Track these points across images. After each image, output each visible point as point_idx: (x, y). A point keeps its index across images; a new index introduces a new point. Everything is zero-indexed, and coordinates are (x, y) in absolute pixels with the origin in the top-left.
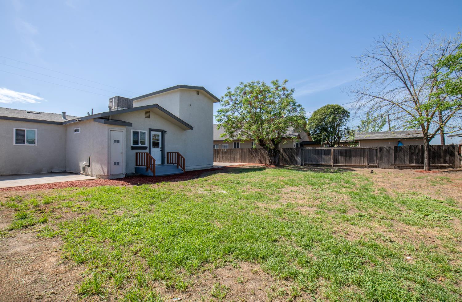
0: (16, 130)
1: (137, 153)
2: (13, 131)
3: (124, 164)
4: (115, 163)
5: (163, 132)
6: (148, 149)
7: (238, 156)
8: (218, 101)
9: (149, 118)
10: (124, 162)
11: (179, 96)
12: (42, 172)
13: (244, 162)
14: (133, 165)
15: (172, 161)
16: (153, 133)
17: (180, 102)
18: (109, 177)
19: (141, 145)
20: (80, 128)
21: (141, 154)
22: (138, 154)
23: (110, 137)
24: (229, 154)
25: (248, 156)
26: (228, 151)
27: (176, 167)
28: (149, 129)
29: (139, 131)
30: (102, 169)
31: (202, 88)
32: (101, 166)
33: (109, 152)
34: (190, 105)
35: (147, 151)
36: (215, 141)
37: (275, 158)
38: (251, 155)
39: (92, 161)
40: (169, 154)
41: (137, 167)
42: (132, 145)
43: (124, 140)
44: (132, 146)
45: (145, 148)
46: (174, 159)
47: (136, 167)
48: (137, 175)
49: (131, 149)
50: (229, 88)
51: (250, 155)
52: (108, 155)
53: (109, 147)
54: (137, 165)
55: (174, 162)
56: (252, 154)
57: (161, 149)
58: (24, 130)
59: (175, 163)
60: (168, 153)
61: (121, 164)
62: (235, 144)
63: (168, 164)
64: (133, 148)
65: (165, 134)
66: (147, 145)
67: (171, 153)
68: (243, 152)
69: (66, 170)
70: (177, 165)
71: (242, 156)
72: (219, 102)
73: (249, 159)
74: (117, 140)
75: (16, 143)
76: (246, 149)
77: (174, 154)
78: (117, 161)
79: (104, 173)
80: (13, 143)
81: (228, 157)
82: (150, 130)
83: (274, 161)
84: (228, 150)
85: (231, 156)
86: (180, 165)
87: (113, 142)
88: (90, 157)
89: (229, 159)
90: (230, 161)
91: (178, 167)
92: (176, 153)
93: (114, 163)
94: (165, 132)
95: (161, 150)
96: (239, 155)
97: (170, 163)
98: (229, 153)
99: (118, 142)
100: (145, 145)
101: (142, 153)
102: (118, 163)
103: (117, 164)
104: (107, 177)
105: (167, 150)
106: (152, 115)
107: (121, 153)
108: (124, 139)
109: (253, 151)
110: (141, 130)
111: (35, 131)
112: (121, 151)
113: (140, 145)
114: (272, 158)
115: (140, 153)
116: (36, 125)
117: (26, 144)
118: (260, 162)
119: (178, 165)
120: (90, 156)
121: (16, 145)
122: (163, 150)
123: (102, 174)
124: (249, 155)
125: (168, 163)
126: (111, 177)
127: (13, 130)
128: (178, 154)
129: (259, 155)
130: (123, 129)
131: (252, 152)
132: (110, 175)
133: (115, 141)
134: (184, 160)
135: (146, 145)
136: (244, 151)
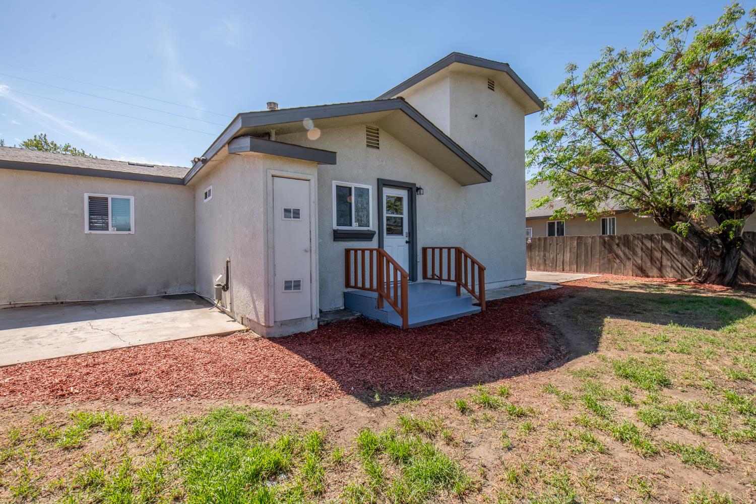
0: (90, 198)
1: (347, 251)
2: (83, 201)
3: (316, 286)
4: (288, 286)
5: (413, 190)
6: (376, 238)
7: (568, 255)
8: (541, 105)
9: (378, 148)
10: (314, 281)
11: (448, 91)
12: (145, 294)
13: (586, 271)
14: (338, 287)
15: (437, 272)
16: (388, 192)
17: (451, 106)
18: (269, 330)
19: (360, 226)
20: (211, 187)
21: (359, 253)
22: (352, 253)
23: (270, 198)
24: (539, 251)
25: (598, 256)
26: (538, 242)
27: (455, 291)
28: (378, 180)
29: (353, 185)
30: (252, 303)
31: (505, 68)
32: (248, 294)
33: (270, 248)
34: (476, 116)
35: (374, 244)
36: (528, 219)
37: (723, 261)
38: (610, 253)
39: (231, 274)
40: (429, 252)
41: (350, 290)
42: (335, 227)
43: (314, 207)
44: (334, 231)
45: (368, 236)
46: (447, 267)
47: (346, 290)
48: (351, 318)
49: (332, 240)
50: (573, 68)
51: (606, 252)
52: (267, 257)
53: (270, 230)
54: (348, 285)
55: (445, 276)
56: (611, 251)
57: (407, 239)
58: (107, 199)
59: (449, 280)
60: (425, 250)
61: (305, 285)
62: (551, 225)
63: (426, 281)
64: (338, 236)
65: (417, 196)
66: (373, 226)
67: (433, 249)
68: (583, 246)
69: (195, 291)
70: (455, 284)
71: (578, 256)
72: (542, 109)
73: (604, 264)
74: (292, 207)
75: (90, 229)
76: (593, 238)
77: (445, 252)
78: (293, 278)
79: (257, 316)
80: (84, 228)
81: (538, 258)
82: (382, 183)
83: (718, 271)
84: (537, 240)
85: (545, 256)
86: (466, 286)
87: (280, 213)
88: (228, 262)
89: (541, 261)
90: (542, 267)
91: (460, 290)
92: (453, 252)
93: (286, 282)
94: (418, 189)
95: (407, 242)
96: (570, 252)
97: (433, 278)
98: (539, 248)
99: (296, 214)
100: (369, 226)
101: (363, 251)
102: (297, 285)
103: (293, 285)
104: (264, 330)
105: (422, 241)
106: (384, 140)
107: (306, 251)
108: (313, 205)
109: (617, 241)
110: (357, 182)
111: (129, 200)
112: (307, 245)
113: (355, 226)
114: (714, 264)
115: (356, 251)
116: (131, 186)
117: (111, 231)
118: (639, 272)
119: (459, 285)
120: (228, 259)
121: (90, 233)
122: (412, 242)
123: (252, 317)
124: (600, 253)
125: (425, 276)
126: (277, 333)
127: (83, 197)
128: (459, 251)
129: (635, 254)
130: (310, 171)
131: (610, 246)
132: (272, 324)
133: (287, 211)
134: (481, 269)
135: (371, 228)
136: (585, 244)
